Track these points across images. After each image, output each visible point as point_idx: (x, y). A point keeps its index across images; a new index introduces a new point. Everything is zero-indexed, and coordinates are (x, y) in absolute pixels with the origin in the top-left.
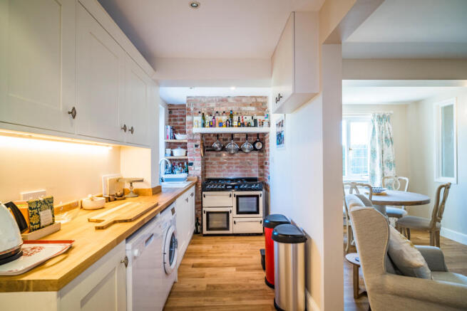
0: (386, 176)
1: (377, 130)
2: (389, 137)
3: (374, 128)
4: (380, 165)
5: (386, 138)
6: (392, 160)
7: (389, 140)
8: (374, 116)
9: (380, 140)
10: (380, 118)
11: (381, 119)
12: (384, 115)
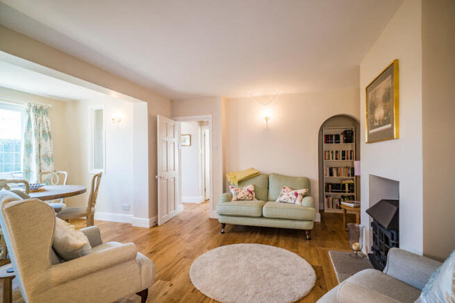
0: (43, 171)
1: (33, 122)
2: (47, 131)
3: (29, 120)
4: (37, 160)
5: (44, 131)
6: (50, 154)
7: (47, 135)
8: (30, 106)
9: (37, 133)
10: (36, 110)
11: (38, 110)
12: (41, 108)
